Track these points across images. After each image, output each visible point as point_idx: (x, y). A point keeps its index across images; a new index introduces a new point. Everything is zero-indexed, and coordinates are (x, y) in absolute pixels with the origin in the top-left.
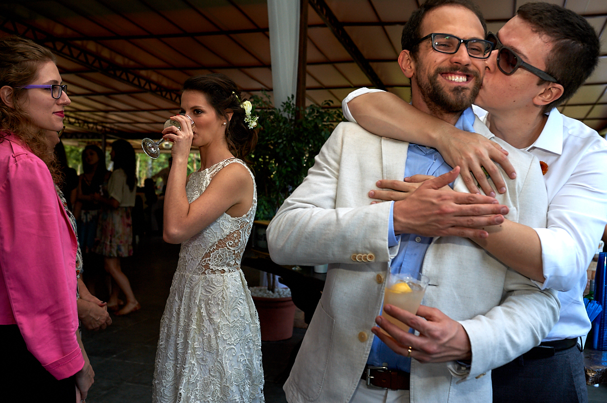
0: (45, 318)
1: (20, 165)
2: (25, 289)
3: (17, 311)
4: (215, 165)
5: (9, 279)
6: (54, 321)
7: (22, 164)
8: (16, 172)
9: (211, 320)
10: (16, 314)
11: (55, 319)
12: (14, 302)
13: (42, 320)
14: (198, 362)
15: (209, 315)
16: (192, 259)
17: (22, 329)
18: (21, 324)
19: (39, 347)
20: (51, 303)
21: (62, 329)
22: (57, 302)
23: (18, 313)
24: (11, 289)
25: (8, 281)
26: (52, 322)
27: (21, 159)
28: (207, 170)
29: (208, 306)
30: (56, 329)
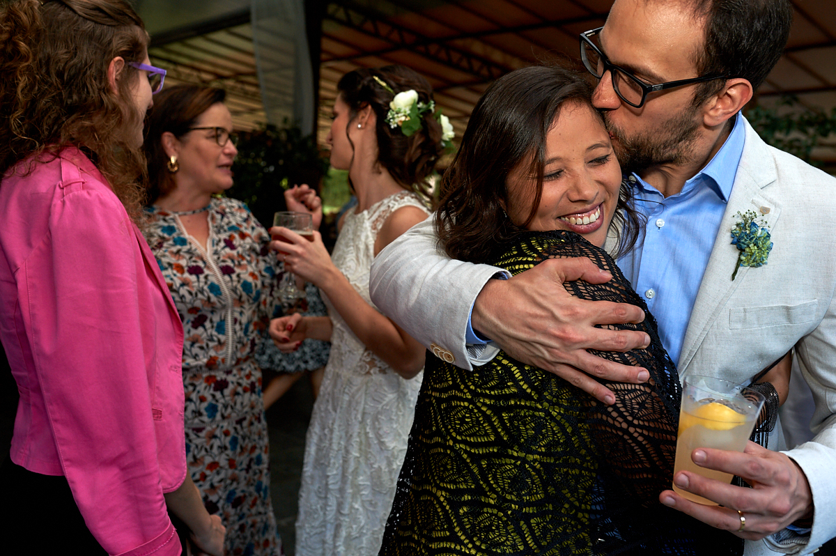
0: (112, 473)
1: (68, 203)
2: (78, 422)
3: (67, 460)
4: (377, 205)
5: (51, 404)
6: (128, 480)
7: (72, 201)
8: (62, 214)
9: (382, 443)
10: (64, 464)
11: (130, 476)
12: (63, 445)
13: (108, 478)
14: (363, 506)
15: (378, 436)
16: (350, 351)
17: (75, 491)
18: (73, 482)
19: (101, 524)
20: (123, 449)
21: (140, 495)
22: (132, 448)
23: (68, 463)
24: (56, 421)
25: (51, 407)
26: (125, 481)
27: (71, 191)
28: (365, 212)
29: (377, 423)
30: (132, 494)
